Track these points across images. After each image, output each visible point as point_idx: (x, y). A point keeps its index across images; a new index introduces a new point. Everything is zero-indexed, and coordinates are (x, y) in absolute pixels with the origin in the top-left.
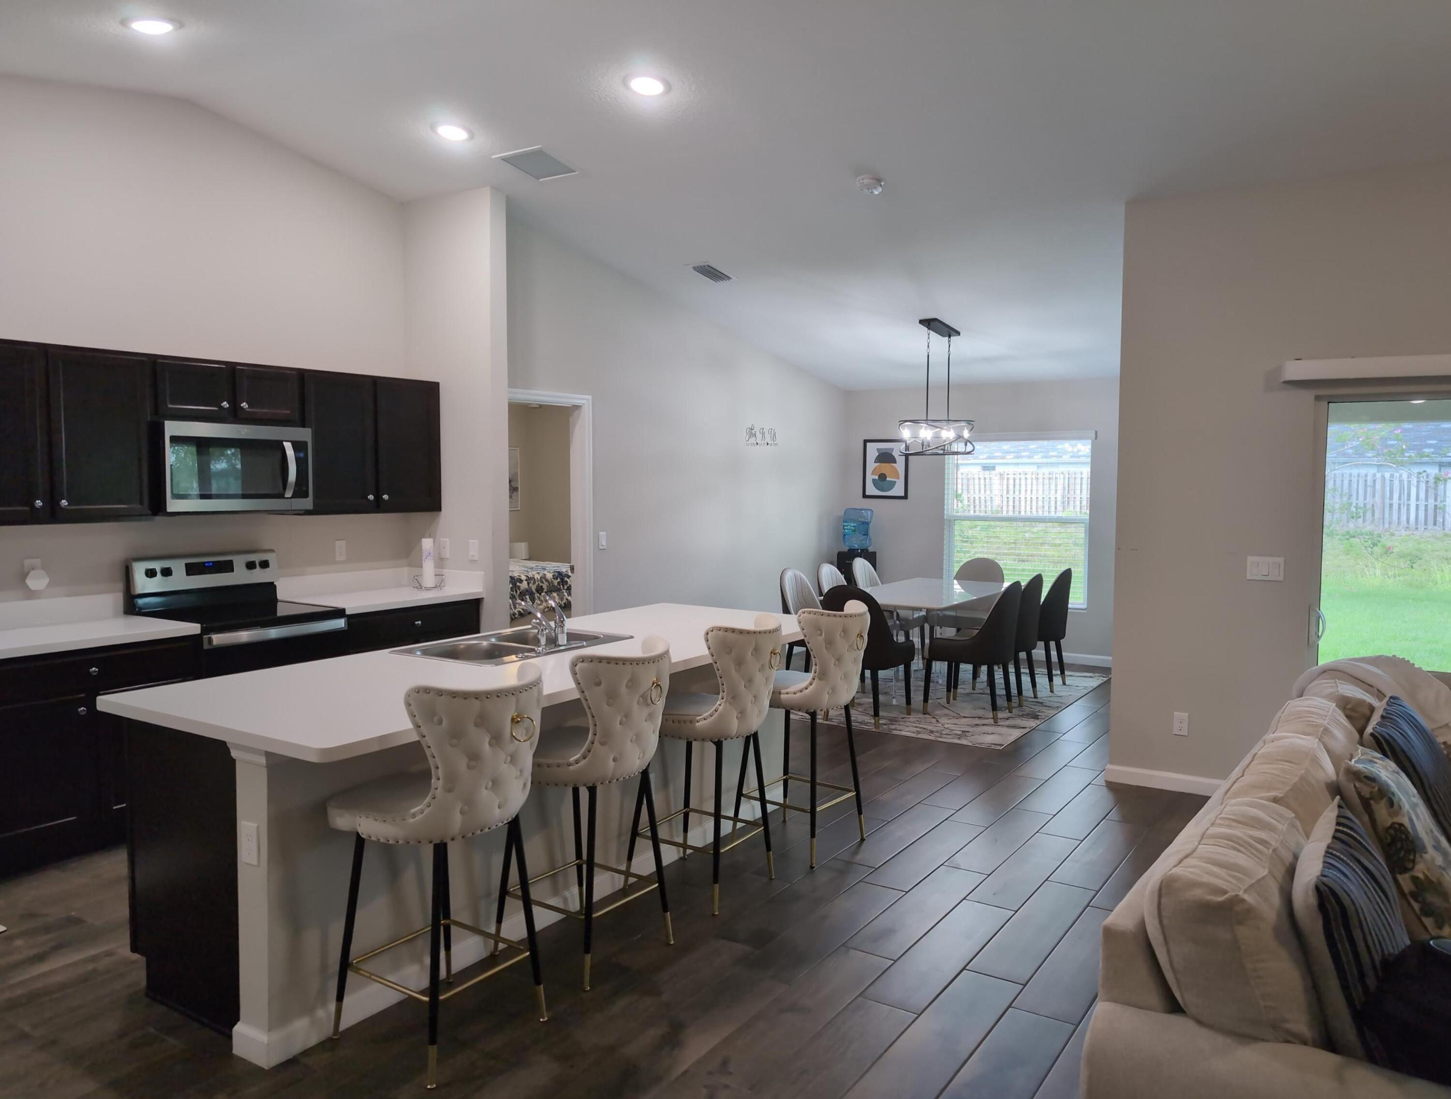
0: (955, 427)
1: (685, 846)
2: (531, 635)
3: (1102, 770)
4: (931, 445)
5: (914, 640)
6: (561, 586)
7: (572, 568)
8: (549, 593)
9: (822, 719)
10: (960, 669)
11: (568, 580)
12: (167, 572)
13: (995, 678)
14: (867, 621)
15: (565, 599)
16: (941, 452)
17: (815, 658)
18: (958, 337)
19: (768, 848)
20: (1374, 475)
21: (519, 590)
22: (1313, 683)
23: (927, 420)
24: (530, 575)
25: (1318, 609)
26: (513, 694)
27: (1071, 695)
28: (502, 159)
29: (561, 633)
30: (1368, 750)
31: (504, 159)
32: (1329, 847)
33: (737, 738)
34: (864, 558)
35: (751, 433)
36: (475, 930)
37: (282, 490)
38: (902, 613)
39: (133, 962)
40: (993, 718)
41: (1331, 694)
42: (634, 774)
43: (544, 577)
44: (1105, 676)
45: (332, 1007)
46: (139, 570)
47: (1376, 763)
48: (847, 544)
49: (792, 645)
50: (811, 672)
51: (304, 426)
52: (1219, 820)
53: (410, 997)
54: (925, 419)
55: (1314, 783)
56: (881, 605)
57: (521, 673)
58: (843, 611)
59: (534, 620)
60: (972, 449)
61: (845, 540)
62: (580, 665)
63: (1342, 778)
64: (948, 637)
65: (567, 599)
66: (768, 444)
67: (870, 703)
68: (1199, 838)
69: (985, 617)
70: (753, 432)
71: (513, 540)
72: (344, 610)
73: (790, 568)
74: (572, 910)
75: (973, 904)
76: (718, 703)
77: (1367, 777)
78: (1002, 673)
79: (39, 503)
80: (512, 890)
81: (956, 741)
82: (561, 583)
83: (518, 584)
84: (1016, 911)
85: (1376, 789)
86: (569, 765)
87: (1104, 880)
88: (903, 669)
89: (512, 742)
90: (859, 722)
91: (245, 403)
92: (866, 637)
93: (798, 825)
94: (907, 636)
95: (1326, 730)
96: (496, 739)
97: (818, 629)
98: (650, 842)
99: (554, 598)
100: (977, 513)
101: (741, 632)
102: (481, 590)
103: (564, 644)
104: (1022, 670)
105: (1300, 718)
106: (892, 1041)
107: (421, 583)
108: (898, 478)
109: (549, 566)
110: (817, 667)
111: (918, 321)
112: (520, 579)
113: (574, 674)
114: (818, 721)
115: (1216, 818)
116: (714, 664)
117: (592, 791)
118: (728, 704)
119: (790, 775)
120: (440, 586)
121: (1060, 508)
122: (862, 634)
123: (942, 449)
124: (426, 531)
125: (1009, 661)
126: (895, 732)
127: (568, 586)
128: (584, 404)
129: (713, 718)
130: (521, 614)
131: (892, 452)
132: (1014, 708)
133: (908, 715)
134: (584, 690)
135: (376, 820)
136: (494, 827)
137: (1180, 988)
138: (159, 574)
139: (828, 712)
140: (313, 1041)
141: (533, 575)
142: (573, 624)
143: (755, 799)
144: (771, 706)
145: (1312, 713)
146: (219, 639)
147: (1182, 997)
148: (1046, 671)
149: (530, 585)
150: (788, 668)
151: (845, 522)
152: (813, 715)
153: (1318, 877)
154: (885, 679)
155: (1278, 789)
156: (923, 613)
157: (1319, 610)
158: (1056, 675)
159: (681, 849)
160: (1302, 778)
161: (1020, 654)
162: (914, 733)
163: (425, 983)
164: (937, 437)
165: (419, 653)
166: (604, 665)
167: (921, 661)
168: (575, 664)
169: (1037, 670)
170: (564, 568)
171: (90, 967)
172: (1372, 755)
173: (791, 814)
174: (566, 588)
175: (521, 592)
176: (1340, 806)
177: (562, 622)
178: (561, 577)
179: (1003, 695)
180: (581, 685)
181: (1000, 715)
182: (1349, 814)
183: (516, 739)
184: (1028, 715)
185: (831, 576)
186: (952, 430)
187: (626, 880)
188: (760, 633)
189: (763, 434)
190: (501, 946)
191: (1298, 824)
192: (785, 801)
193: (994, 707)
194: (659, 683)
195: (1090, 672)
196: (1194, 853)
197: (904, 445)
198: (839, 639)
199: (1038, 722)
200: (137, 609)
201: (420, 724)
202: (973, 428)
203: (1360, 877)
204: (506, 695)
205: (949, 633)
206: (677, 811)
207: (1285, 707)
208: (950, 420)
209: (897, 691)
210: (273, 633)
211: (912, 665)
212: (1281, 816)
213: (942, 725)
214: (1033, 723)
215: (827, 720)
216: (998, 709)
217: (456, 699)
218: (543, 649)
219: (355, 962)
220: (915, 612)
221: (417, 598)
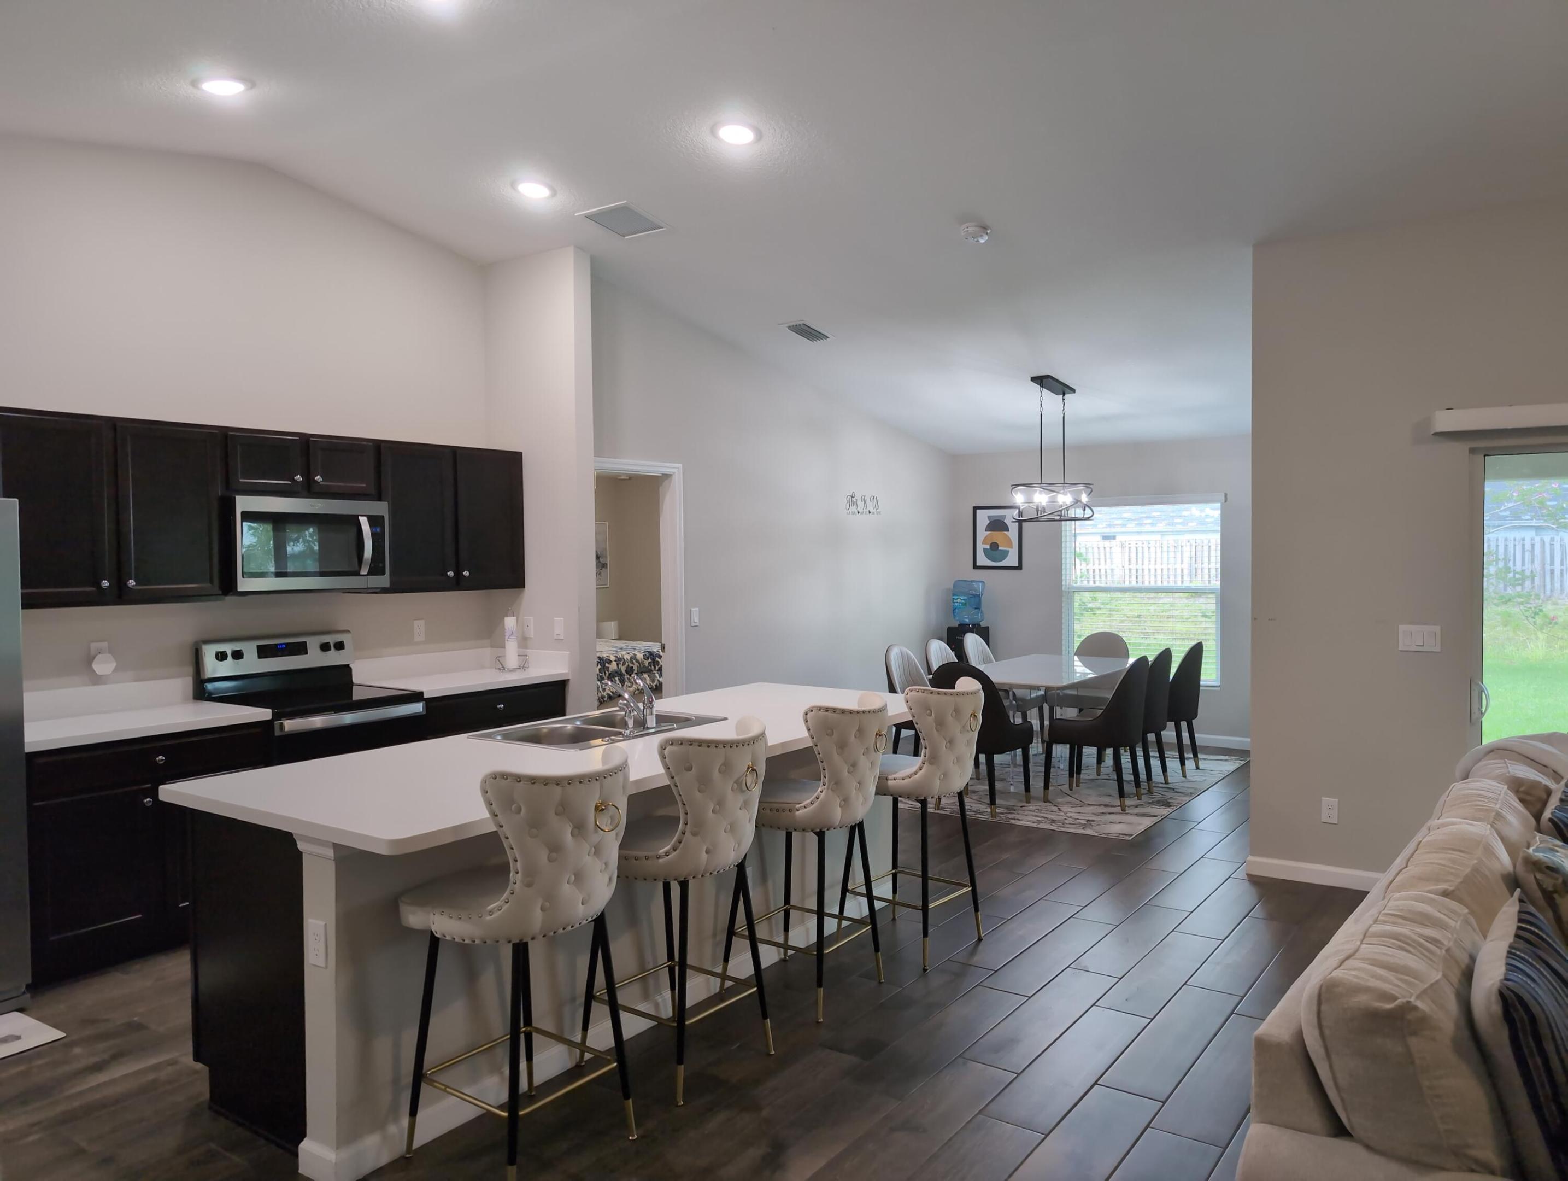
0: (1071, 491)
1: (785, 946)
2: (619, 718)
3: (1243, 862)
4: (1046, 511)
5: (1032, 722)
6: (653, 667)
7: (663, 648)
8: (640, 674)
9: (933, 808)
10: (1083, 753)
11: (659, 660)
12: (238, 655)
13: (1122, 762)
14: (981, 700)
15: (656, 680)
16: (1058, 518)
17: (924, 740)
18: (1074, 394)
19: (877, 949)
20: (1532, 539)
21: (608, 671)
22: (1480, 764)
23: (1041, 484)
24: (620, 655)
25: (1480, 683)
26: (596, 780)
27: (1205, 780)
28: (586, 217)
29: (649, 715)
30: (1548, 838)
31: (588, 217)
32: (1511, 947)
33: (841, 828)
34: (976, 634)
35: (852, 500)
36: (560, 1039)
37: (357, 566)
38: (1019, 693)
39: (196, 1072)
40: (1120, 806)
41: (1502, 775)
42: (729, 867)
43: (634, 658)
44: (1243, 759)
45: (405, 1122)
46: (209, 653)
47: (1557, 852)
48: (957, 618)
49: (899, 727)
50: (920, 756)
51: (380, 499)
52: (1382, 916)
53: (489, 1112)
54: (1040, 482)
55: (1487, 873)
56: (997, 684)
57: (605, 757)
58: (954, 689)
59: (621, 701)
60: (1091, 515)
61: (955, 614)
62: (669, 748)
63: (1521, 870)
64: (1071, 718)
65: (659, 681)
66: (870, 513)
67: (985, 790)
68: (1361, 937)
69: (1110, 696)
70: (854, 499)
71: (601, 619)
72: (422, 693)
73: (895, 645)
74: (664, 1017)
75: (1103, 1011)
76: (820, 789)
77: (1548, 868)
78: (1129, 757)
79: (105, 583)
80: (598, 994)
81: (1081, 831)
82: (652, 663)
83: (607, 665)
84: (1152, 1019)
85: (1560, 880)
86: (659, 857)
87: (1249, 986)
88: (1021, 753)
89: (596, 832)
90: (973, 811)
91: (319, 477)
92: (980, 717)
93: (909, 922)
94: (1025, 717)
95: (1499, 816)
96: (579, 828)
97: (927, 708)
98: (748, 942)
99: (645, 679)
100: (1098, 584)
101: (843, 711)
102: (567, 671)
103: (653, 726)
104: (1151, 754)
105: (1468, 802)
106: (1017, 1165)
107: (503, 664)
108: (1012, 548)
109: (639, 646)
110: (927, 750)
111: (1030, 379)
112: (609, 660)
113: (663, 757)
114: (929, 810)
115: (1380, 914)
116: (814, 747)
117: (684, 885)
118: (830, 790)
119: (899, 869)
120: (524, 666)
121: (1186, 578)
122: (976, 714)
123: (1058, 515)
124: (508, 610)
125: (1137, 743)
126: (1014, 822)
127: (659, 666)
128: (674, 473)
129: (814, 805)
130: (610, 697)
131: (1005, 519)
132: (1144, 794)
133: (1027, 803)
134: (674, 775)
135: (451, 917)
136: (578, 925)
137: (1345, 1109)
138: (229, 657)
139: (940, 799)
140: (385, 1159)
141: (623, 656)
142: (663, 705)
143: (861, 895)
144: (877, 793)
145: (1482, 796)
146: (291, 725)
147: (1349, 1119)
148: (1178, 754)
149: (620, 666)
150: (895, 752)
151: (954, 595)
152: (924, 803)
153: (1501, 981)
154: (1001, 764)
155: (1447, 881)
156: (1042, 692)
157: (1482, 683)
158: (1190, 758)
159: (782, 950)
160: (1476, 870)
161: (1149, 735)
162: (1034, 822)
163: (504, 1097)
164: (1053, 501)
165: (499, 738)
166: (695, 748)
167: (1040, 745)
168: (664, 747)
169: (1167, 754)
170: (655, 648)
171: (151, 1077)
172: (1552, 842)
173: (901, 912)
174: (657, 669)
175: (610, 674)
176: (1521, 901)
177: (651, 703)
178: (652, 657)
179: (1131, 781)
180: (670, 770)
181: (1128, 802)
182: (1532, 909)
183: (601, 829)
184: (1158, 802)
185: (940, 653)
186: (1069, 494)
187: (722, 984)
188: (863, 712)
189: (865, 502)
190: (587, 1056)
191: (1472, 920)
192: (894, 897)
193: (1122, 794)
194: (755, 768)
195: (1226, 755)
196: (1357, 954)
197: (1018, 511)
198: (950, 719)
199: (1170, 810)
200: (207, 695)
201: (497, 812)
202: (1091, 492)
203: (1549, 981)
204: (589, 781)
205: (1071, 713)
206: (776, 909)
207: (1450, 789)
208: (1067, 484)
209: (1015, 777)
210: (349, 718)
211: (1030, 749)
212: (1454, 912)
213: (1065, 814)
214: (1165, 811)
215: (938, 809)
216: (1126, 796)
217: (535, 786)
218: (630, 732)
219: (429, 1073)
220: (1032, 691)
221: (501, 680)
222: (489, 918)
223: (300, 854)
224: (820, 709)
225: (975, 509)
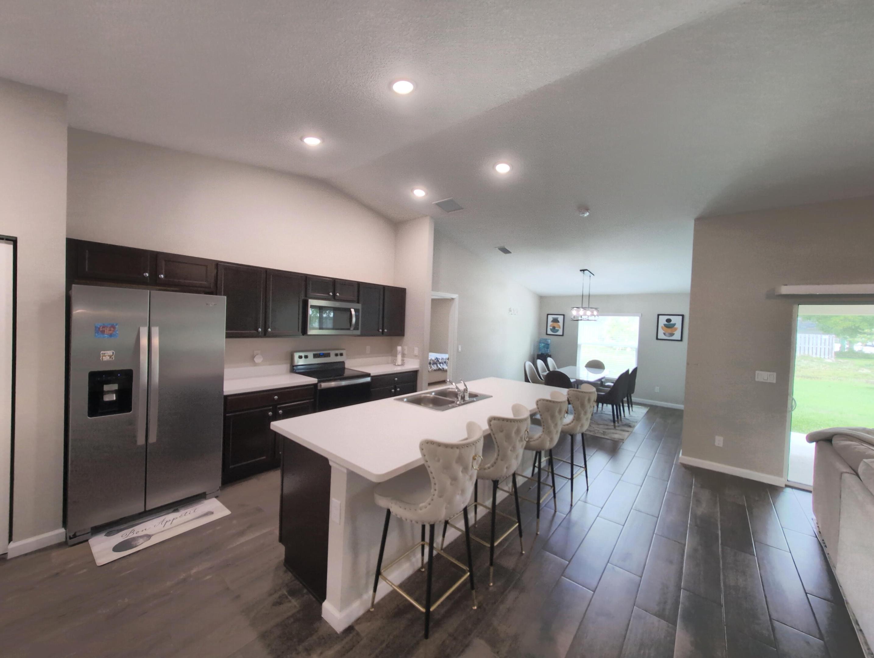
0: (591, 310)
4: (582, 317)
12: (306, 357)
18: (594, 277)
25: (792, 396)
26: (474, 444)
27: (638, 416)
28: (435, 204)
29: (466, 395)
31: (437, 204)
37: (349, 326)
44: (647, 407)
46: (296, 355)
48: (541, 351)
51: (359, 303)
54: (581, 307)
66: (515, 314)
70: (511, 310)
72: (370, 374)
73: (527, 361)
76: (541, 433)
79: (260, 330)
86: (485, 469)
89: (471, 470)
91: (338, 294)
96: (465, 468)
97: (577, 398)
101: (554, 402)
102: (418, 367)
103: (467, 400)
107: (396, 364)
108: (560, 328)
111: (579, 270)
113: (490, 425)
118: (546, 434)
120: (403, 364)
123: (578, 319)
124: (399, 343)
128: (456, 298)
129: (538, 440)
131: (558, 318)
132: (619, 422)
134: (495, 433)
135: (401, 507)
138: (303, 358)
146: (324, 385)
148: (627, 406)
151: (540, 343)
152: (571, 435)
164: (585, 314)
168: (490, 421)
180: (493, 431)
183: (473, 468)
184: (626, 425)
185: (541, 364)
188: (561, 402)
189: (514, 311)
194: (527, 430)
195: (640, 406)
197: (573, 316)
198: (586, 403)
199: (632, 429)
200: (295, 371)
201: (428, 460)
202: (599, 311)
204: (471, 445)
208: (589, 308)
210: (344, 383)
214: (630, 429)
217: (447, 448)
218: (459, 402)
219: (383, 572)
221: (395, 369)
222: (420, 511)
223: (330, 467)
224: (544, 400)
225: (548, 315)
